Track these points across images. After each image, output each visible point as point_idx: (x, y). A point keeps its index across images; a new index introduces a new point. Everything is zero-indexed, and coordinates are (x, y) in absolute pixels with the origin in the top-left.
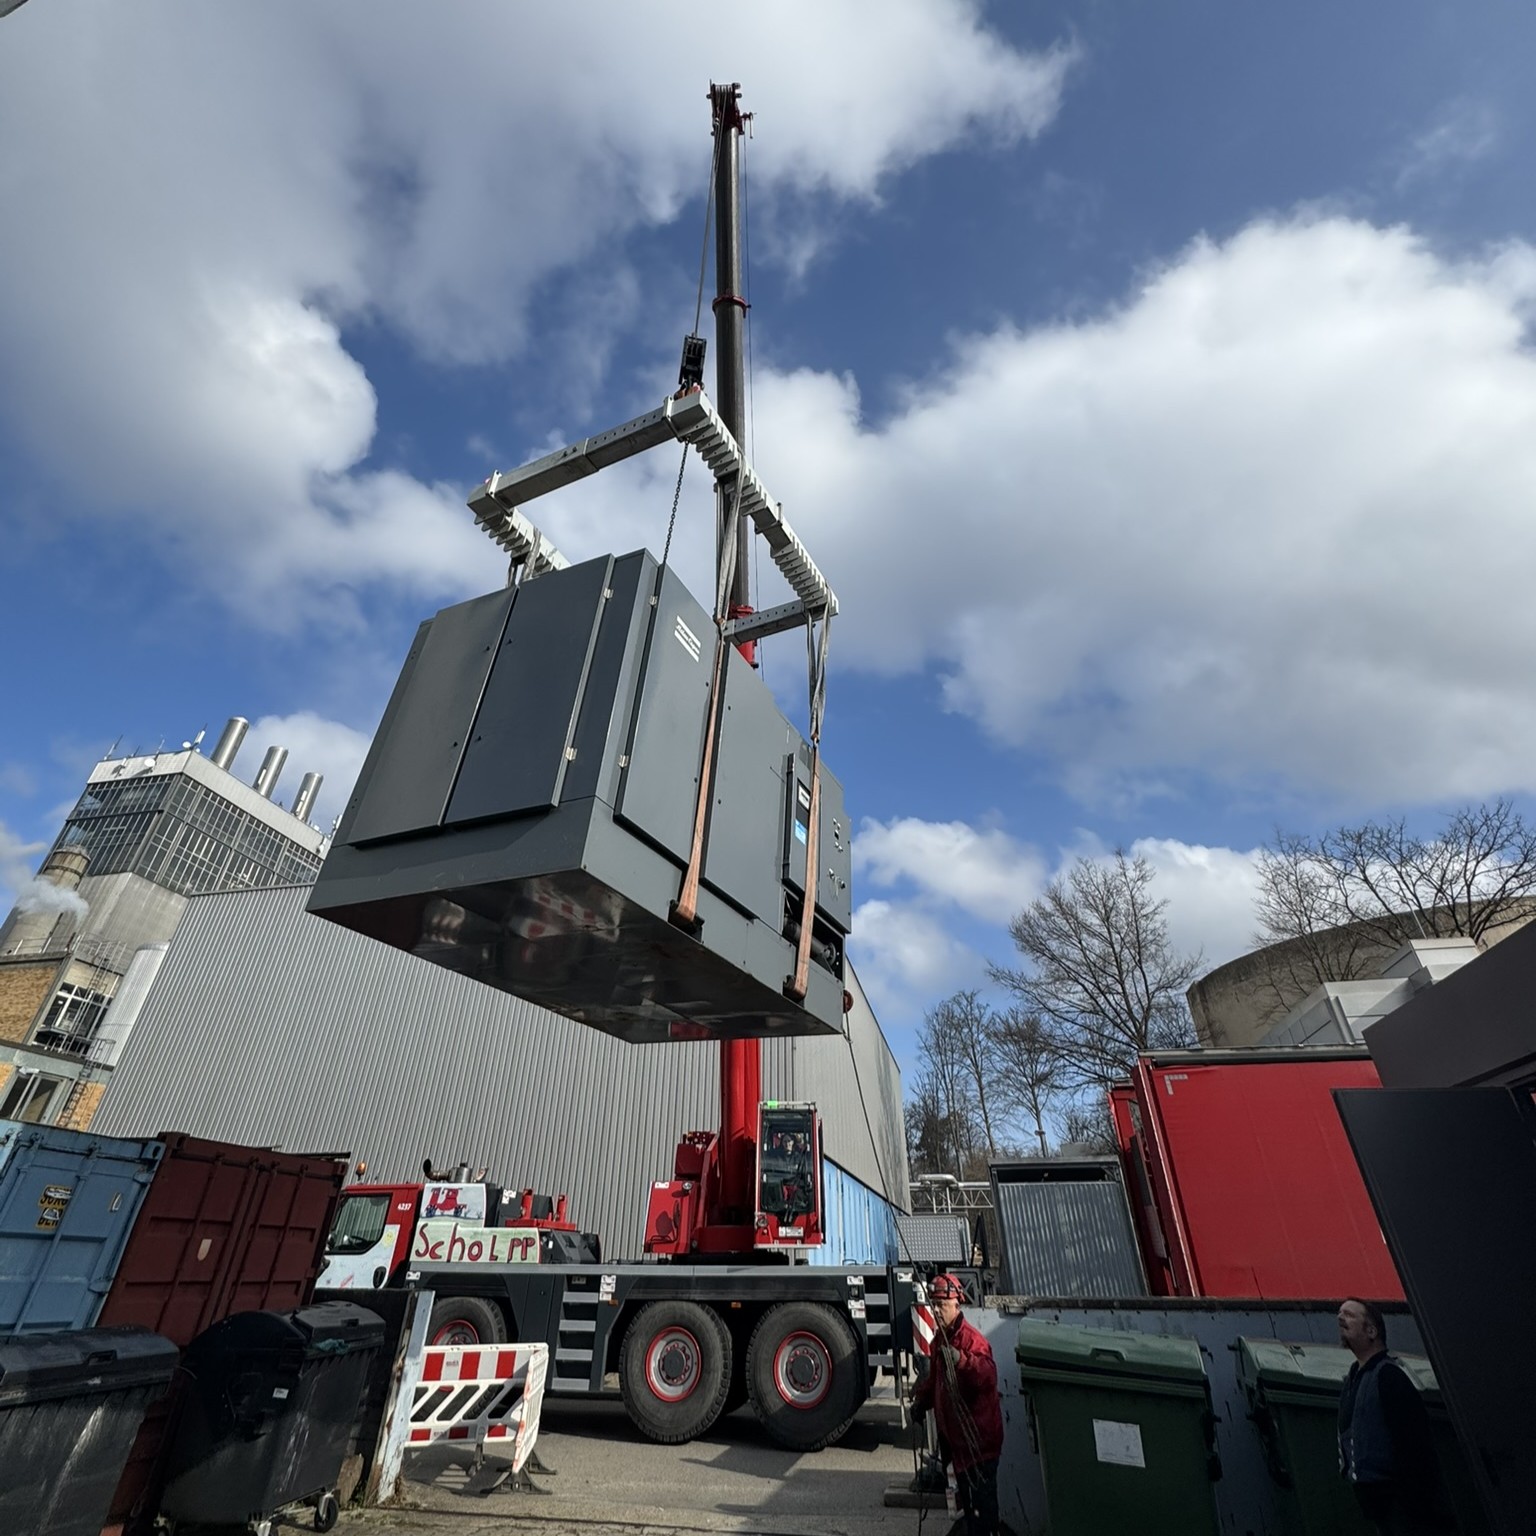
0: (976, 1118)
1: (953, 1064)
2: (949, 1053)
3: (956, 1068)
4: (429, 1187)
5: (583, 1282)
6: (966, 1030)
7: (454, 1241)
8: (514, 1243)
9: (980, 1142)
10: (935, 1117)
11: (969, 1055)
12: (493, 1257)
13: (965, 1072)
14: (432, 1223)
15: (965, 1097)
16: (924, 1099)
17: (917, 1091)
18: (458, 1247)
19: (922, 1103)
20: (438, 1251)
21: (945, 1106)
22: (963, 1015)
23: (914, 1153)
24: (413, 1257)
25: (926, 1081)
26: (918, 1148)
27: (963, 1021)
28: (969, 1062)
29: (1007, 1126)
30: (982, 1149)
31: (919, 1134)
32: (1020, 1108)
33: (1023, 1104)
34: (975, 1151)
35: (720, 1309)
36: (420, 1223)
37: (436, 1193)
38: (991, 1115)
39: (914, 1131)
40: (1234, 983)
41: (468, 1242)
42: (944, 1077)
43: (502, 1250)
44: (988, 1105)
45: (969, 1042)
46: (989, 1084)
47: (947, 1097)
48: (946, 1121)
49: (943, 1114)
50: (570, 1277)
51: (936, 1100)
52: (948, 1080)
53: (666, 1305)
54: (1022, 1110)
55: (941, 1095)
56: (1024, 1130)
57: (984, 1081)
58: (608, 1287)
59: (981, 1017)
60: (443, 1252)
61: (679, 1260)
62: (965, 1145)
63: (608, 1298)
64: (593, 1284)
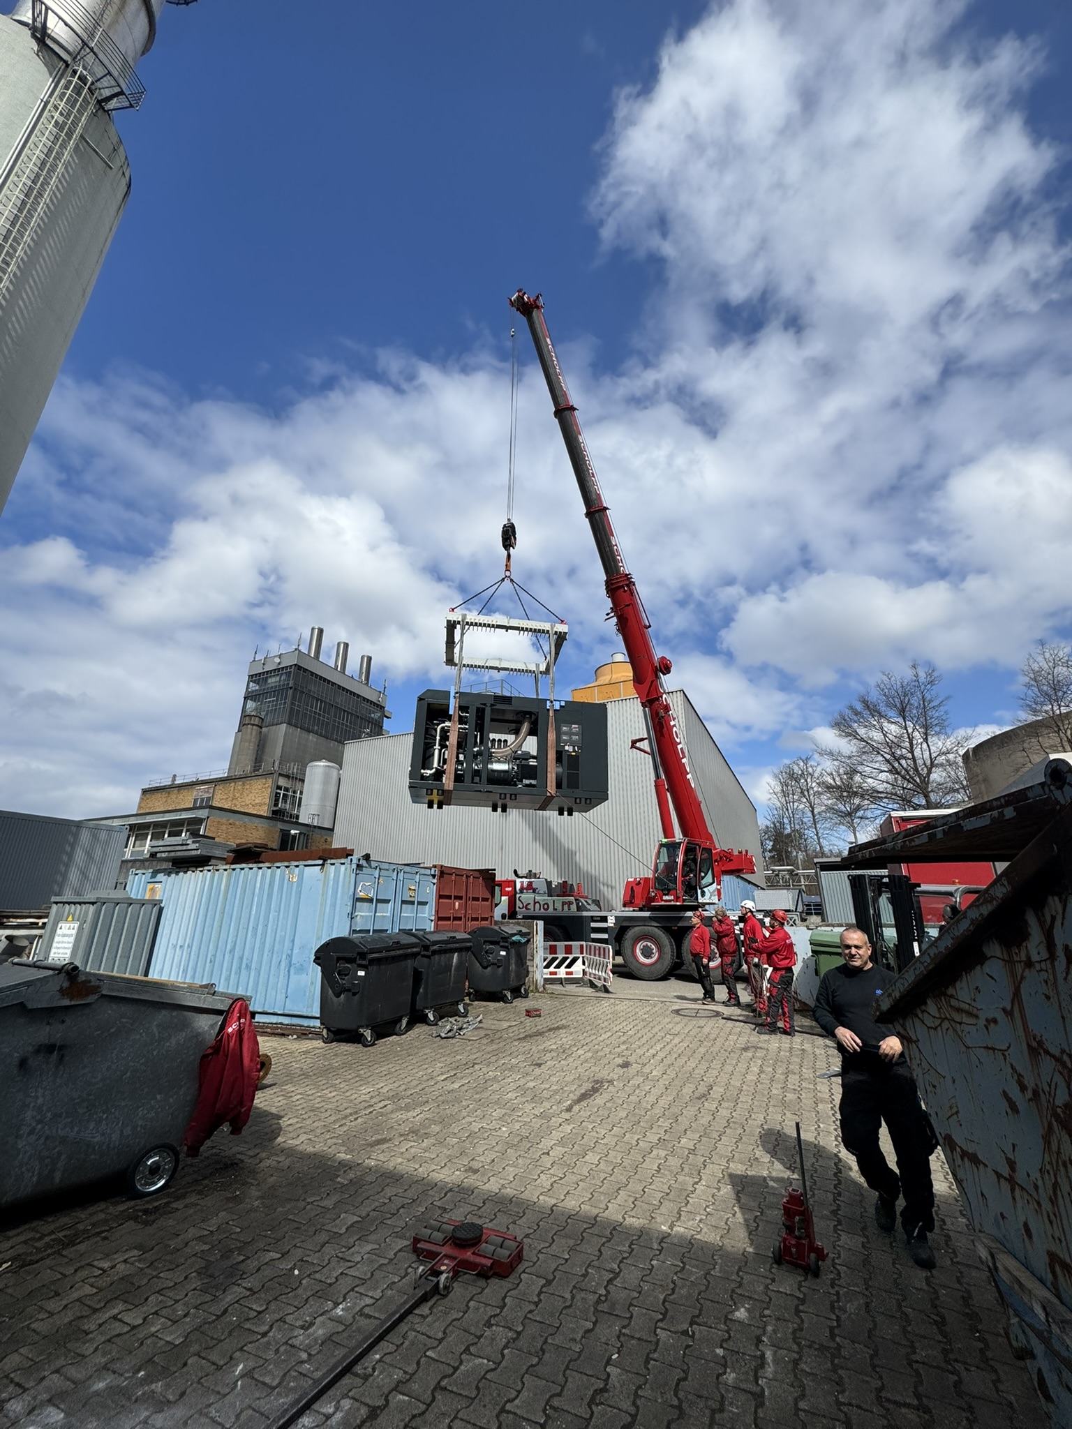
0: (810, 833)
1: (793, 802)
2: (791, 796)
3: (796, 804)
4: (518, 881)
5: (599, 919)
6: (802, 781)
7: (535, 903)
8: (564, 903)
9: (813, 845)
10: (781, 833)
11: (805, 796)
12: (555, 909)
13: (802, 806)
14: (523, 896)
15: (802, 821)
16: (774, 823)
17: (769, 818)
18: (537, 905)
19: (772, 826)
20: (529, 907)
21: (788, 827)
22: (800, 772)
23: (768, 854)
24: (517, 909)
25: (776, 812)
26: (770, 851)
27: (801, 775)
28: (805, 800)
29: (832, 838)
30: (814, 851)
31: (771, 843)
32: (841, 826)
33: (843, 824)
34: (810, 852)
35: (667, 930)
36: (518, 896)
37: (522, 883)
38: (821, 832)
39: (768, 842)
40: (998, 749)
41: (542, 903)
42: (787, 810)
43: (558, 905)
44: (818, 826)
45: (805, 788)
46: (819, 813)
47: (790, 822)
48: (789, 836)
49: (788, 831)
50: (592, 917)
51: (782, 824)
52: (790, 812)
53: (640, 928)
54: (844, 828)
55: (786, 821)
56: (843, 840)
57: (816, 811)
58: (611, 922)
59: (814, 772)
60: (531, 907)
61: (641, 910)
62: (803, 849)
63: (612, 925)
64: (604, 919)
